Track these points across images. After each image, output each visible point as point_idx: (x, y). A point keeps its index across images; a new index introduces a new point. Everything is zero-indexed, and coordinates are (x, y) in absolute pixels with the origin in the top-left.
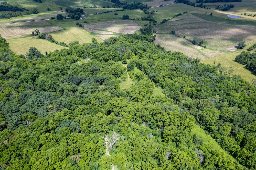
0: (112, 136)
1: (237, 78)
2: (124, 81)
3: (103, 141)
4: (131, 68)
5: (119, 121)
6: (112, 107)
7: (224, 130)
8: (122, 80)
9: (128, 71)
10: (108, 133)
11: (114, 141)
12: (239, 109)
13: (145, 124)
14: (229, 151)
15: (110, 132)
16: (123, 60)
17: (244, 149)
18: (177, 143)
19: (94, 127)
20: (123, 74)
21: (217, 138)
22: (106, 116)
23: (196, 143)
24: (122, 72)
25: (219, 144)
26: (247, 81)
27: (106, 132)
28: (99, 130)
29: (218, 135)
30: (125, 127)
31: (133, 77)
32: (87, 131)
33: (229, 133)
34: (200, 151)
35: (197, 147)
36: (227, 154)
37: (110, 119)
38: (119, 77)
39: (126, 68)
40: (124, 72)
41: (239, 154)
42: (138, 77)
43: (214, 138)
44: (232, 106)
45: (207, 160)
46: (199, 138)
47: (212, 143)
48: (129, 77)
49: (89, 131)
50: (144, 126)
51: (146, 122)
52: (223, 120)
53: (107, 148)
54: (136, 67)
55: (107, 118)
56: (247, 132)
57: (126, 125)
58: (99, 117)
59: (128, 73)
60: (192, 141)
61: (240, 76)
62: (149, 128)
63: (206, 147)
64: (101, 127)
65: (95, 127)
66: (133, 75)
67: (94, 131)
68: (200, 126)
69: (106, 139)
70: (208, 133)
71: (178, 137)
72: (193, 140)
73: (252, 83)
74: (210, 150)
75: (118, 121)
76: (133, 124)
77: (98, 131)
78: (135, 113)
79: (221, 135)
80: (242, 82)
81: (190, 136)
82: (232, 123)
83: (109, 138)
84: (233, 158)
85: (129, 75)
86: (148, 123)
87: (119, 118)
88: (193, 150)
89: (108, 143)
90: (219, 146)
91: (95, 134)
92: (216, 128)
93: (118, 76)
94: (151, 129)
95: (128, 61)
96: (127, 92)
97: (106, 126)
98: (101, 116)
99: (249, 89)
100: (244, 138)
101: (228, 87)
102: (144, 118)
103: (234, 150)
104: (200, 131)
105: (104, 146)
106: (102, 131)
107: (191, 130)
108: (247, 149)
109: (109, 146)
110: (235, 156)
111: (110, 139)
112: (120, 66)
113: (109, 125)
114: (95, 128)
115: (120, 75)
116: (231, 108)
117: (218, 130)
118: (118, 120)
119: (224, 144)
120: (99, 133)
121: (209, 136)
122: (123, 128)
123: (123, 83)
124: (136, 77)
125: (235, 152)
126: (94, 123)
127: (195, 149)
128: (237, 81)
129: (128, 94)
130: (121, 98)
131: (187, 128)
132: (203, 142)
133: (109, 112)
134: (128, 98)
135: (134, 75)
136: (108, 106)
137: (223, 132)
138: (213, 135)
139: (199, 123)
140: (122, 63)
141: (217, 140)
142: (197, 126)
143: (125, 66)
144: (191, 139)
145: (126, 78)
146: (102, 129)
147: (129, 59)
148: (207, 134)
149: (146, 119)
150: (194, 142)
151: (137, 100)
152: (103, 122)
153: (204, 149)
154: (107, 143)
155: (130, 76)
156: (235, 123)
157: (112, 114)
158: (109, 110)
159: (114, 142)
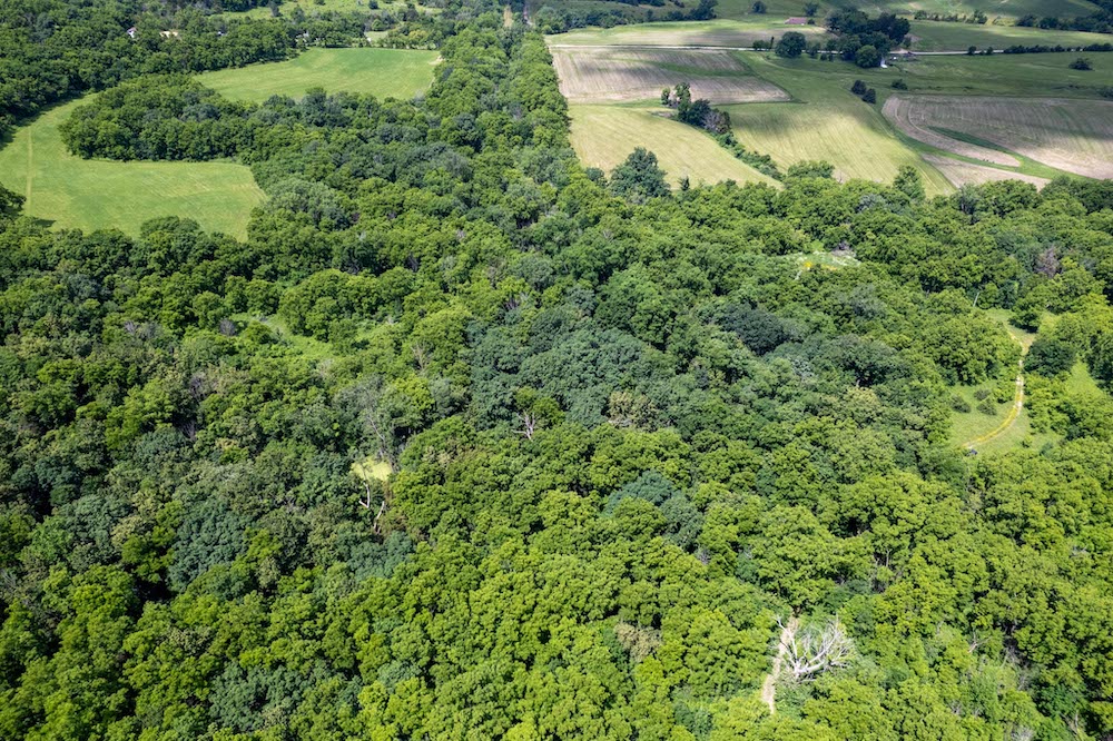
0: (818, 633)
2: (987, 410)
3: (771, 634)
4: (1050, 360)
5: (878, 586)
8: (974, 404)
9: (1029, 369)
10: (810, 611)
13: (1012, 665)
15: (818, 609)
16: (1022, 308)
19: (757, 556)
20: (995, 378)
22: (830, 536)
24: (990, 365)
27: (798, 602)
28: (772, 579)
30: (899, 627)
31: (1046, 409)
32: (723, 558)
38: (969, 382)
39: (1025, 351)
40: (1003, 371)
42: (1074, 421)
48: (1020, 404)
49: (731, 563)
50: (1001, 674)
51: (1026, 662)
53: (776, 670)
54: (1086, 365)
55: (829, 548)
57: (907, 620)
58: (796, 527)
59: (1020, 381)
62: (1026, 699)
64: (784, 571)
65: (761, 557)
66: (1047, 397)
67: (748, 574)
69: (787, 635)
75: (877, 582)
76: (946, 635)
77: (766, 580)
78: (978, 589)
83: (800, 634)
85: (1027, 393)
86: (1034, 673)
87: (884, 573)
89: (790, 654)
91: (748, 586)
93: (961, 378)
94: (1040, 710)
95: (1048, 322)
98: (805, 526)
102: (1022, 635)
105: (767, 657)
106: (785, 593)
109: (788, 669)
111: (807, 643)
112: (995, 334)
113: (823, 581)
114: (762, 562)
115: (974, 375)
118: (878, 577)
120: (769, 594)
123: (976, 417)
124: (1060, 417)
133: (851, 527)
135: (1056, 402)
136: (857, 494)
140: (1013, 322)
143: (1024, 341)
145: (1000, 401)
147: (1058, 311)
149: (1030, 647)
151: (1016, 528)
152: (804, 556)
154: (783, 650)
155: (1027, 398)
158: (854, 512)
159: (817, 663)
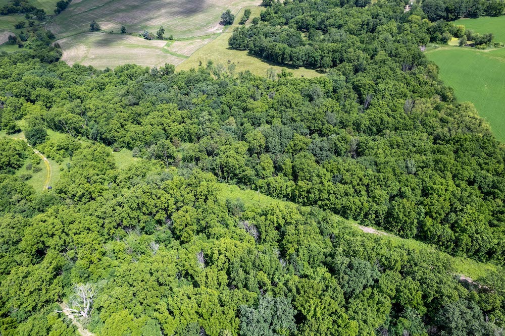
1: (245, 77)
5: (74, 260)
6: (42, 239)
7: (264, 169)
9: (34, 145)
10: (64, 295)
11: (85, 303)
12: (269, 126)
14: (284, 196)
16: (6, 126)
17: (300, 183)
18: (207, 231)
20: (27, 157)
21: (261, 188)
22: (37, 266)
23: (235, 214)
25: (267, 195)
26: (261, 76)
27: (56, 298)
28: (37, 304)
29: (260, 182)
30: (96, 261)
31: (55, 153)
33: (273, 170)
34: (246, 222)
35: (240, 218)
36: (284, 203)
37: (52, 267)
38: (19, 167)
39: (26, 140)
41: (297, 193)
42: (67, 149)
43: (256, 189)
44: (259, 126)
45: (263, 229)
46: (236, 203)
47: (257, 199)
48: (46, 159)
49: (12, 322)
50: (133, 237)
51: (133, 227)
52: (256, 153)
53: (79, 325)
54: (50, 129)
55: (43, 269)
56: (293, 155)
57: (95, 256)
58: (21, 278)
59: (37, 152)
60: (227, 213)
61: (248, 71)
62: (145, 236)
63: (253, 211)
65: (21, 304)
66: (51, 149)
67: (24, 316)
68: (228, 182)
69: (66, 311)
70: (244, 187)
71: (202, 220)
72: (227, 211)
73: (269, 76)
74: (260, 211)
75: (72, 259)
76: (109, 246)
77: (34, 308)
78: (100, 224)
79: (263, 178)
80: (255, 80)
81: (221, 208)
82: (269, 152)
83: (70, 305)
84: (293, 204)
85: (43, 153)
86: (138, 228)
87: (70, 253)
88: (236, 227)
89: (76, 314)
90: (269, 197)
91: (30, 319)
92: (253, 173)
93: (15, 168)
94: (150, 235)
95: (21, 124)
96: (58, 191)
97: (49, 285)
99: (268, 88)
100: (293, 167)
101: (239, 97)
102: (125, 223)
103: (289, 191)
104: (232, 191)
105: (70, 326)
106: (47, 302)
107: (218, 197)
108: (302, 180)
109: (81, 318)
110: (293, 199)
111: (76, 303)
114: (24, 305)
115: (18, 163)
116: (257, 129)
117: (256, 173)
119: (273, 190)
121: (248, 191)
122: (92, 266)
125: (292, 193)
126: (15, 298)
127: (238, 222)
128: (247, 81)
129: (63, 195)
130: (50, 210)
131: (209, 197)
132: (244, 204)
134: (68, 201)
137: (264, 172)
138: (253, 186)
139: (224, 178)
140: (9, 134)
141: (262, 190)
142: (224, 185)
143: (21, 137)
144: (224, 211)
145: (38, 164)
146: (43, 299)
147: (20, 118)
148: (243, 189)
150: (231, 213)
153: (251, 215)
156: (273, 151)
157: (50, 254)
